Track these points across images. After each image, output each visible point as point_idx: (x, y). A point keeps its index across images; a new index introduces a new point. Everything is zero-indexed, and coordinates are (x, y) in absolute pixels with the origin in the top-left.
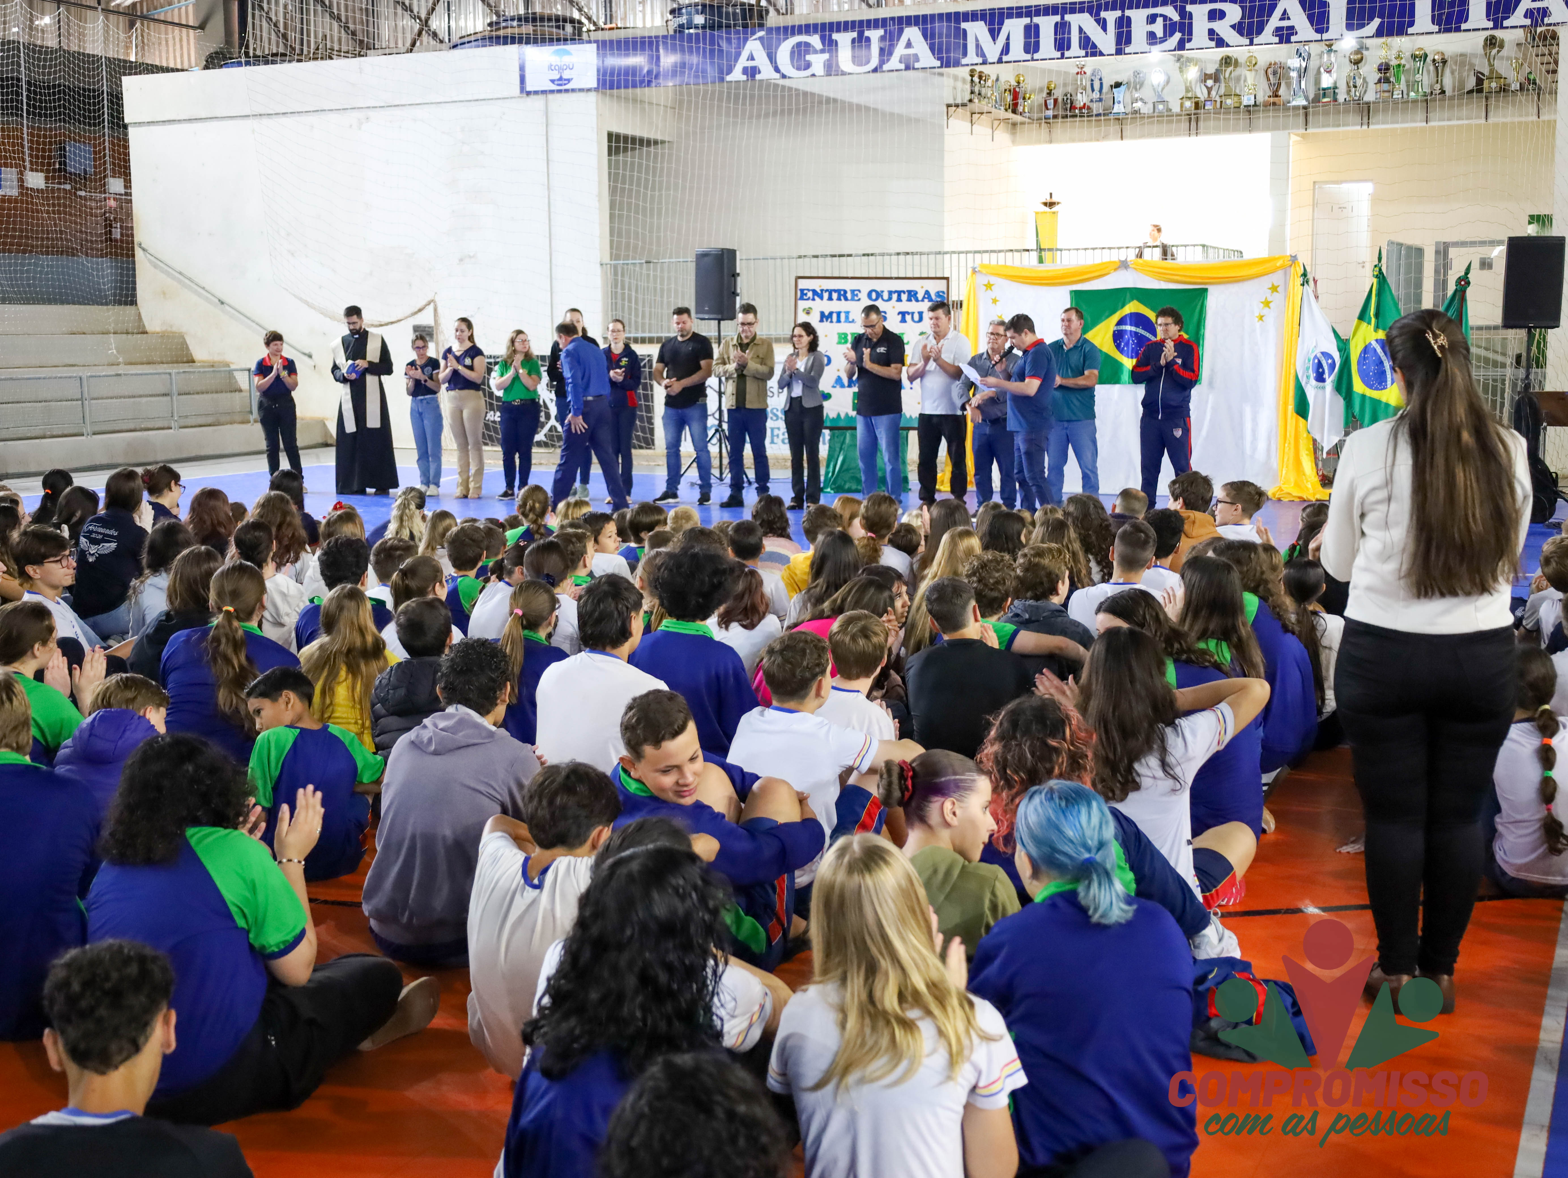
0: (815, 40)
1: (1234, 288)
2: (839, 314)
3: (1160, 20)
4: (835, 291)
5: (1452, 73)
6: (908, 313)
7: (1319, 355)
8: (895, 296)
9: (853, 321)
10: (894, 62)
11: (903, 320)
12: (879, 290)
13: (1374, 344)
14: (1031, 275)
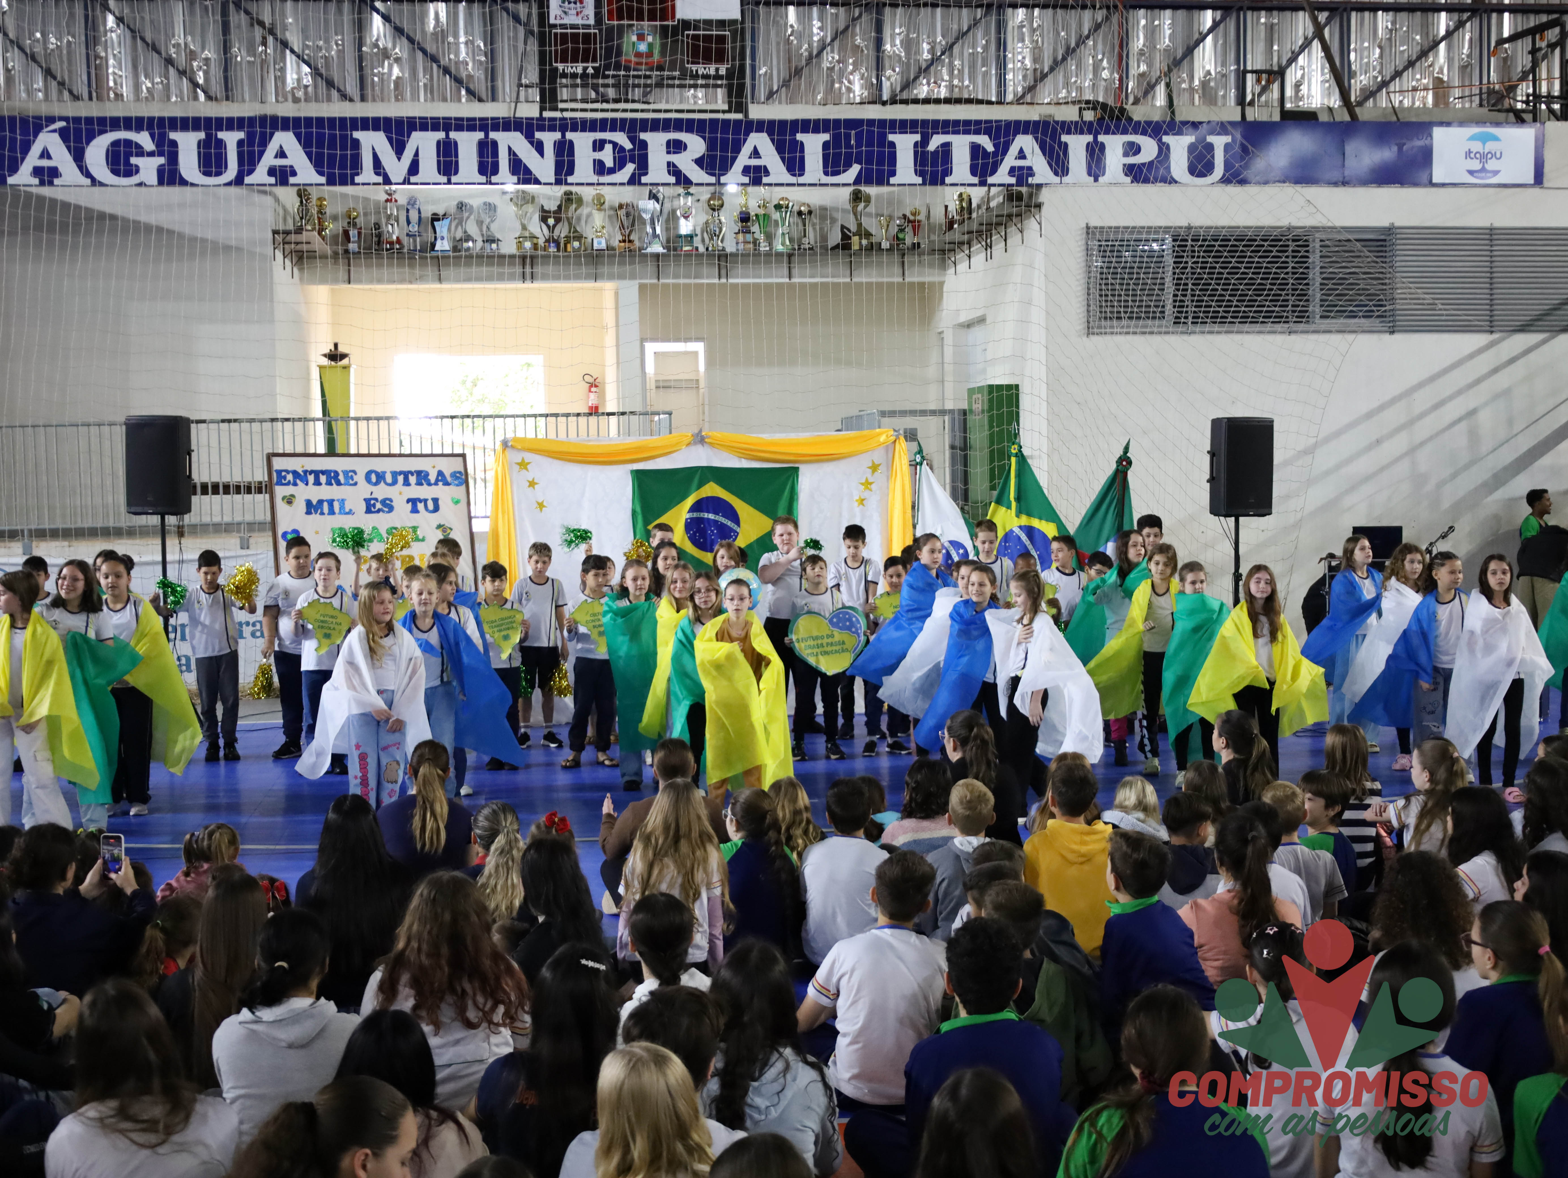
0: (144, 139)
1: (828, 467)
2: (331, 503)
3: (609, 148)
4: (323, 472)
5: (814, 225)
6: (420, 501)
7: (947, 544)
8: (401, 479)
9: (350, 512)
10: (260, 175)
11: (415, 510)
12: (379, 470)
13: (1017, 531)
14: (582, 450)
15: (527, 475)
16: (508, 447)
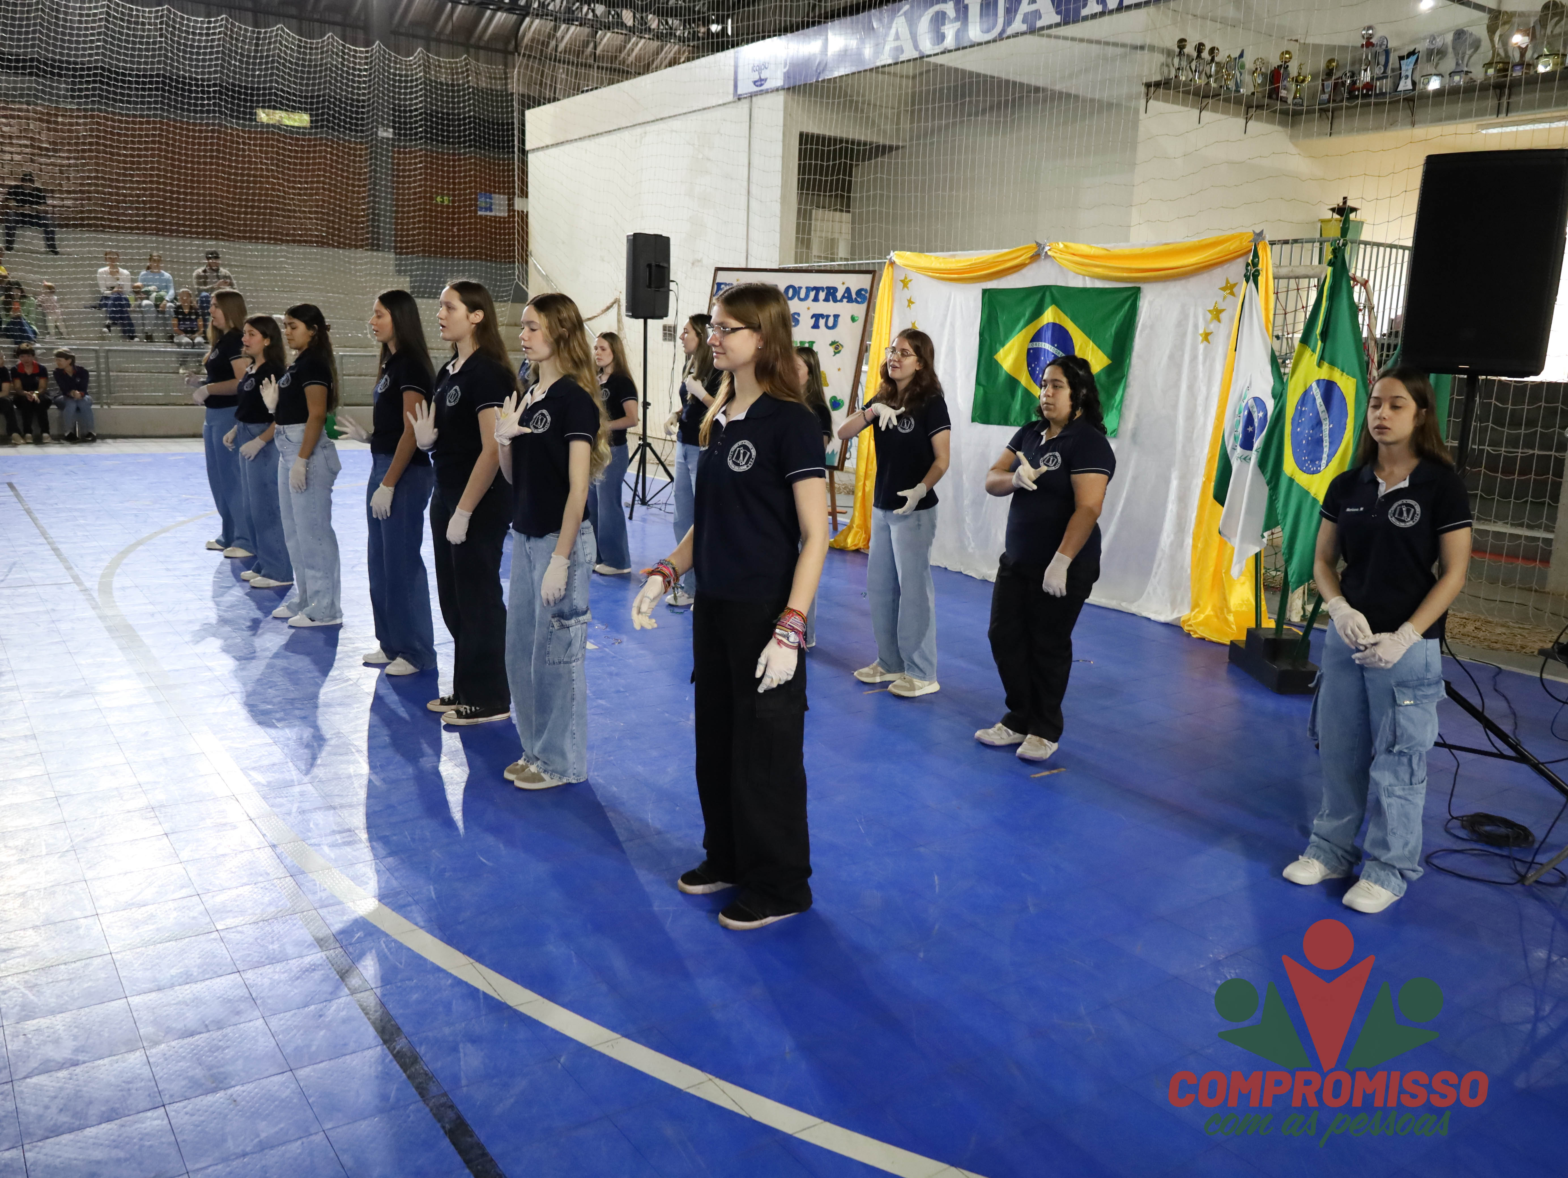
6: (822, 316)
7: (1251, 402)
8: (812, 294)
10: (1018, 25)
11: (816, 326)
12: (797, 285)
13: (1315, 388)
14: (943, 266)
15: (907, 294)
16: (892, 263)
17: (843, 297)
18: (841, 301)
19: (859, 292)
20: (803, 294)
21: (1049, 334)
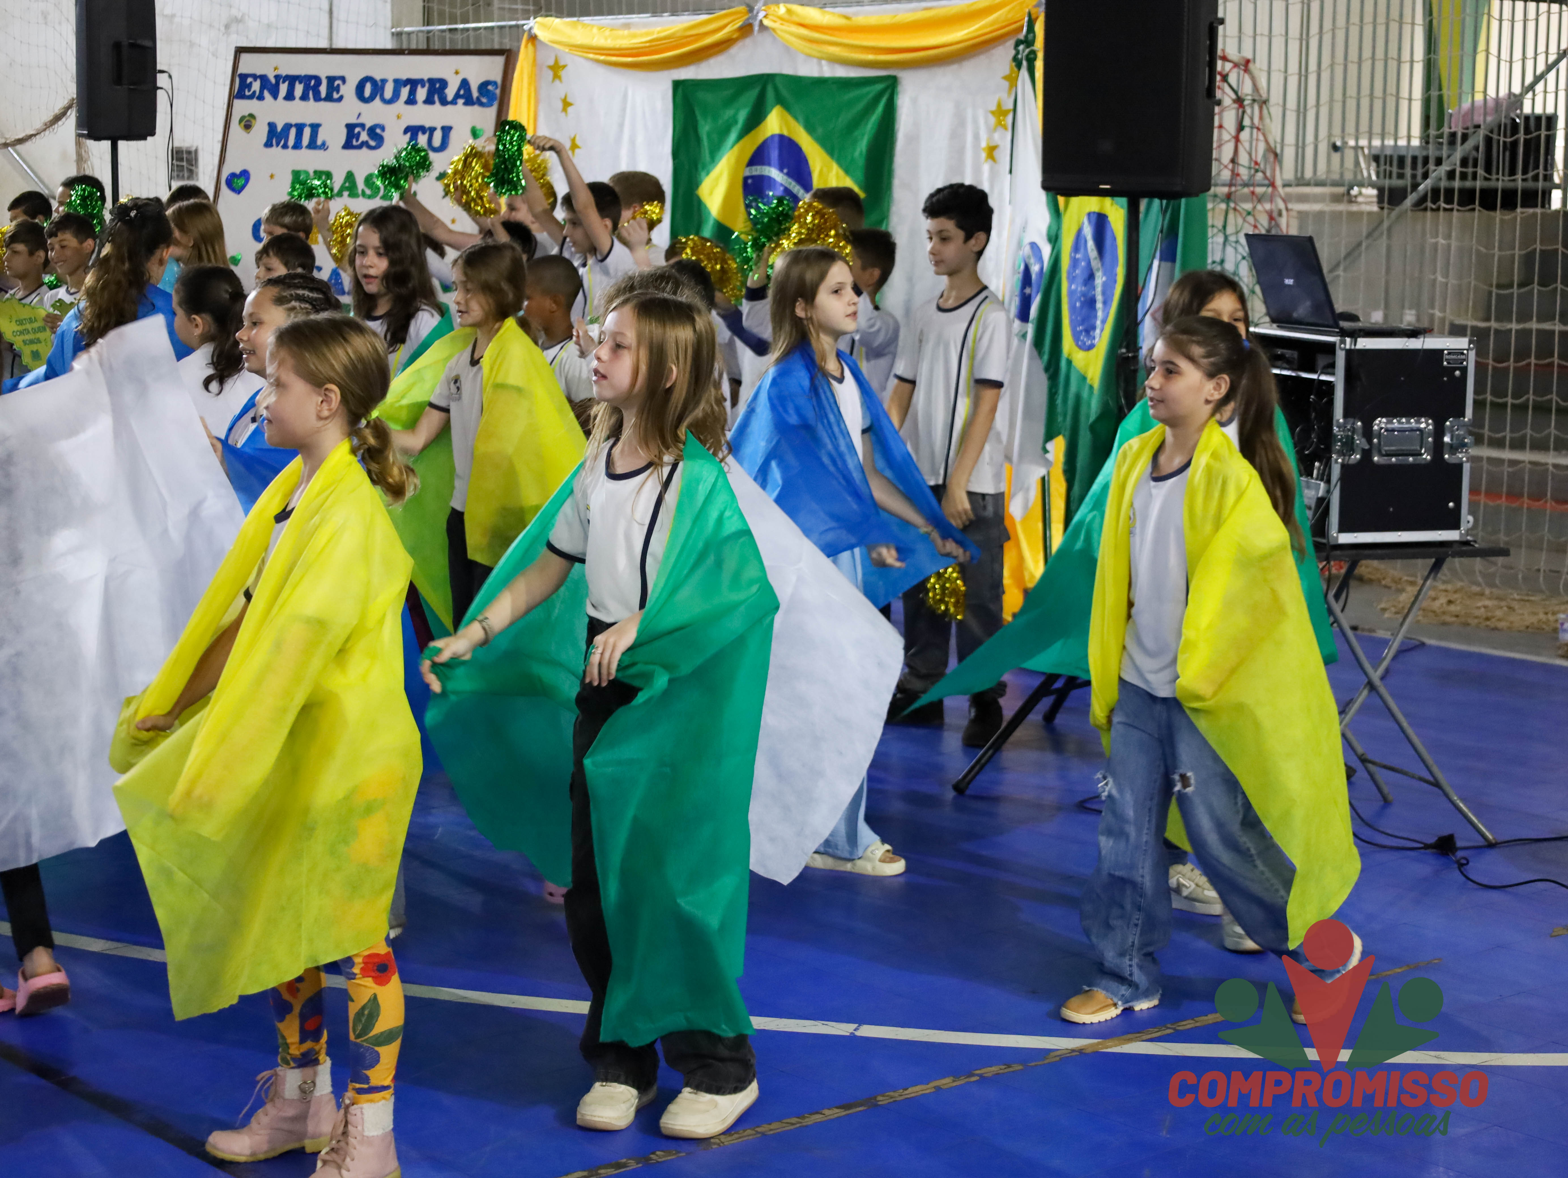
2: (300, 128)
4: (301, 79)
6: (422, 129)
7: (1028, 251)
9: (324, 146)
12: (378, 77)
13: (1085, 224)
14: (609, 43)
15: (560, 89)
16: (533, 38)
17: (457, 96)
18: (454, 102)
19: (483, 86)
20: (388, 93)
21: (774, 154)
